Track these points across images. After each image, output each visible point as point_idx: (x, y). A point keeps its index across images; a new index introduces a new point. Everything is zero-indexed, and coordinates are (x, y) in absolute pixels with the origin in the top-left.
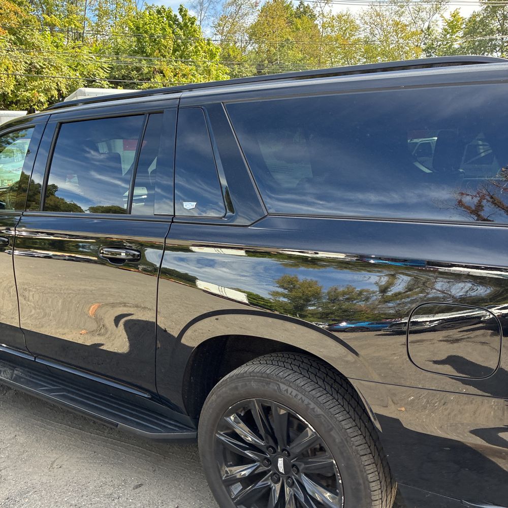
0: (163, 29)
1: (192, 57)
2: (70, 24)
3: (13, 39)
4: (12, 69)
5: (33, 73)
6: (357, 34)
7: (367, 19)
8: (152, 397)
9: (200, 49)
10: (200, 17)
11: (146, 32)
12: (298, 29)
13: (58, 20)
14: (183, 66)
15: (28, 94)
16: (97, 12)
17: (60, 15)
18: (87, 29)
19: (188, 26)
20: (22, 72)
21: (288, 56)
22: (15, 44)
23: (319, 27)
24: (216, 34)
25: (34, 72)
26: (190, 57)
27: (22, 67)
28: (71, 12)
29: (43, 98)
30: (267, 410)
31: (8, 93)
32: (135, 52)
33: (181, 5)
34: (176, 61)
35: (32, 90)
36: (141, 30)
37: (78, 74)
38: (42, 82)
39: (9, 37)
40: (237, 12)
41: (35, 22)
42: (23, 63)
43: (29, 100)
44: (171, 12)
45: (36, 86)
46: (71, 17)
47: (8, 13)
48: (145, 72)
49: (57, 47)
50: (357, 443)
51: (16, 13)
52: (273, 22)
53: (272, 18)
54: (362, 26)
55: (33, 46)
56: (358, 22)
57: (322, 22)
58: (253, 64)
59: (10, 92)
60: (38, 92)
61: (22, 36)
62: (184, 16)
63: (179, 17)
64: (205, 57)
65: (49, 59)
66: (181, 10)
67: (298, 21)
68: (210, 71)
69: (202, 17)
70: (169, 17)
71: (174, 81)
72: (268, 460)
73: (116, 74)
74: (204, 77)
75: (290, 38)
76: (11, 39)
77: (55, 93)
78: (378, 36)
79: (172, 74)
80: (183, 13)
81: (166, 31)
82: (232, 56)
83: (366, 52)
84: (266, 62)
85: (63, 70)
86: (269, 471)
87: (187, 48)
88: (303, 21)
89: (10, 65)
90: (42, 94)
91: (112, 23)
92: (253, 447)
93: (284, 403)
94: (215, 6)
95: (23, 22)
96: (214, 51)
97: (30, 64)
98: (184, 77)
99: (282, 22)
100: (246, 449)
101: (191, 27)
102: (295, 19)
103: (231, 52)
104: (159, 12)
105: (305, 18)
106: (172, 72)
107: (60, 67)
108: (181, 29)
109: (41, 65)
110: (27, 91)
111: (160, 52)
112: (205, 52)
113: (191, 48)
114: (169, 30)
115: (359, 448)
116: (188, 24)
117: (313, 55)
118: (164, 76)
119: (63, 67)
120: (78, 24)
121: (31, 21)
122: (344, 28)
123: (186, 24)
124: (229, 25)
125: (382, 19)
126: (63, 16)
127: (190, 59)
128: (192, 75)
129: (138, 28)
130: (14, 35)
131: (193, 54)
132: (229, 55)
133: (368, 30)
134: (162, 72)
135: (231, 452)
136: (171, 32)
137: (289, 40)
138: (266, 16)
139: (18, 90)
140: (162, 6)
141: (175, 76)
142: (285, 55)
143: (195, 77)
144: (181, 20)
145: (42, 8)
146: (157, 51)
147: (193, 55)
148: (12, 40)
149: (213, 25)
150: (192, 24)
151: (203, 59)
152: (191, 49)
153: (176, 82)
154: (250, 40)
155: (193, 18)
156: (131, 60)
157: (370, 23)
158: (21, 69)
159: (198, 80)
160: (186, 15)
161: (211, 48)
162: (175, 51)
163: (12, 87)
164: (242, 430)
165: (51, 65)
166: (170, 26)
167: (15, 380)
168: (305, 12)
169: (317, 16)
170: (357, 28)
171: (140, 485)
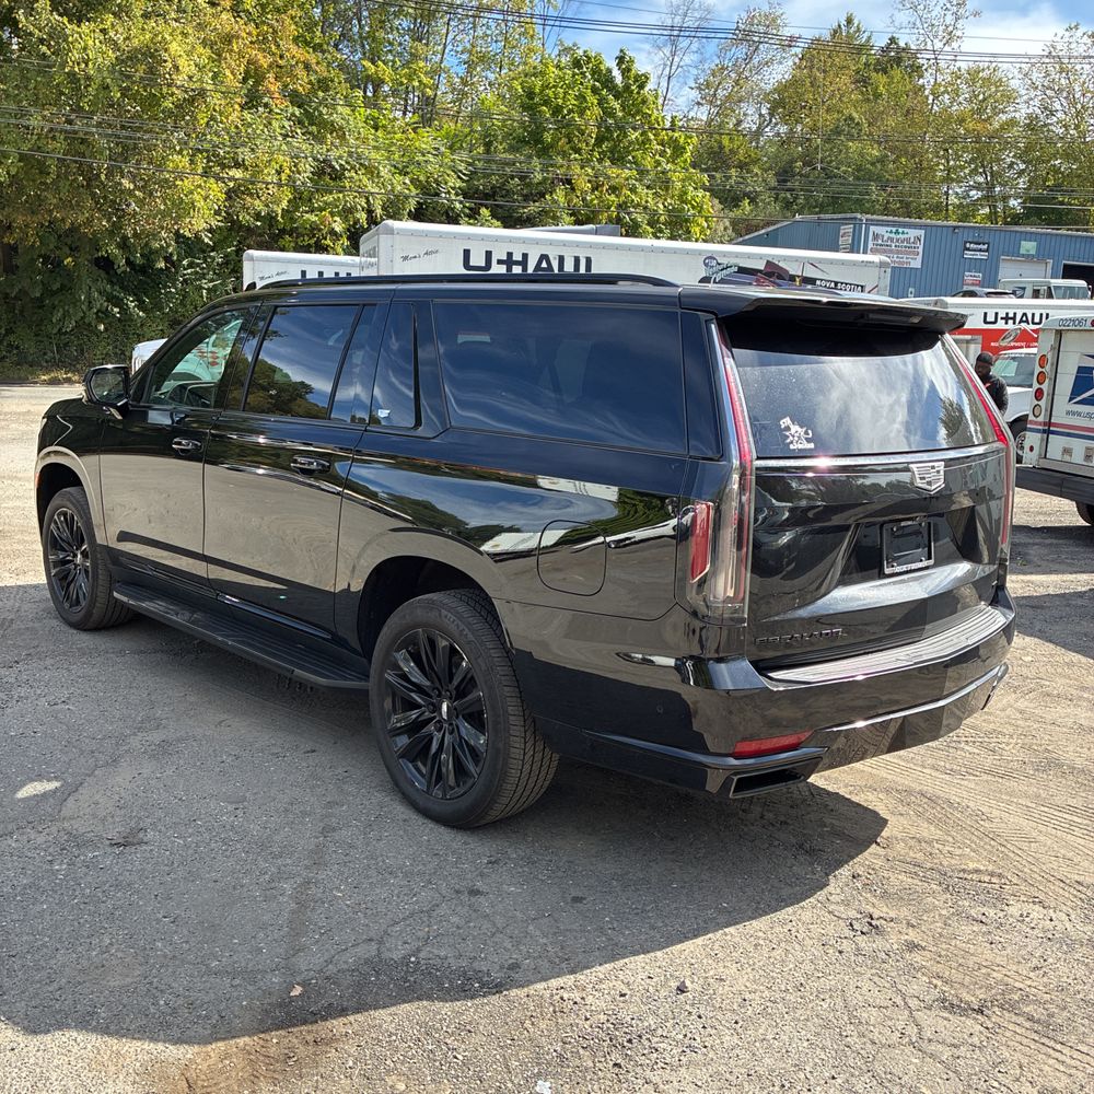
0: (581, 97)
1: (633, 154)
2: (410, 79)
3: (297, 113)
4: (287, 171)
5: (327, 178)
6: (1012, 109)
7: (1036, 76)
8: (333, 639)
9: (652, 137)
10: (668, 69)
11: (546, 103)
12: (877, 96)
13: (389, 71)
14: (613, 171)
15: (313, 218)
16: (465, 56)
17: (394, 62)
18: (442, 88)
19: (632, 92)
20: (305, 175)
21: (847, 152)
22: (300, 122)
23: (927, 93)
24: (698, 103)
25: (327, 174)
26: (629, 153)
27: (307, 166)
28: (415, 57)
29: (338, 227)
30: (432, 643)
31: (277, 215)
32: (522, 141)
33: (622, 51)
34: (600, 161)
35: (321, 209)
36: (537, 100)
37: (407, 181)
38: (341, 195)
39: (290, 110)
40: (748, 59)
41: (340, 83)
42: (310, 159)
43: (314, 228)
44: (600, 63)
45: (330, 204)
46: (414, 66)
47: (292, 66)
48: (536, 181)
49: (376, 128)
50: (502, 673)
51: (307, 67)
52: (824, 79)
53: (825, 71)
54: (1023, 92)
55: (333, 128)
56: (1014, 84)
57: (932, 81)
58: (770, 168)
59: (280, 211)
60: (333, 215)
61: (315, 110)
62: (626, 72)
63: (616, 73)
64: (662, 154)
65: (357, 153)
66: (621, 60)
67: (880, 80)
68: (668, 181)
69: (674, 68)
70: (596, 72)
71: (592, 200)
72: (433, 704)
73: (480, 184)
74: (656, 193)
75: (855, 115)
76: (293, 114)
77: (362, 216)
78: (1060, 115)
79: (589, 185)
80: (624, 66)
81: (586, 101)
82: (727, 150)
83: (1029, 148)
84: (799, 164)
85: (382, 174)
86: (435, 718)
87: (625, 136)
88: (893, 78)
89: (285, 164)
90: (337, 219)
91: (492, 76)
92: (419, 689)
93: (446, 633)
94: (703, 47)
95: (319, 82)
96: (682, 140)
97: (324, 161)
98: (613, 193)
99: (844, 81)
100: (413, 691)
101: (638, 93)
102: (874, 74)
103: (726, 141)
104: (577, 63)
105: (897, 73)
106: (589, 181)
107: (377, 168)
108: (617, 97)
109: (343, 163)
110: (312, 211)
111: (569, 142)
112: (662, 144)
113: (634, 135)
114: (592, 99)
115: (503, 678)
116: (633, 88)
117: (906, 153)
118: (573, 189)
119: (381, 168)
120: (425, 80)
121: (332, 81)
122: (981, 97)
123: (627, 87)
124: (728, 84)
125: (1072, 78)
126: (398, 63)
127: (630, 158)
128: (630, 190)
129: (530, 94)
130: (299, 107)
131: (637, 147)
132: (721, 147)
133: (1036, 102)
134: (569, 182)
135: (402, 698)
136: (596, 101)
137: (852, 119)
138: (812, 67)
139: (297, 209)
140: (585, 52)
141: (593, 190)
142: (841, 151)
143: (636, 193)
144: (619, 79)
145: (363, 46)
146: (564, 140)
147: (638, 150)
148: (296, 116)
149: (693, 85)
150: (641, 87)
151: (657, 157)
152: (633, 137)
153: (595, 202)
154: (772, 115)
155: (642, 75)
156: (512, 157)
157: (1043, 86)
158: (307, 168)
159: (641, 199)
160: (629, 70)
161: (676, 135)
162: (600, 140)
163: (284, 204)
164: (409, 667)
165: (361, 164)
166: (595, 91)
167: (192, 623)
168: (898, 60)
169: (924, 68)
170: (1010, 97)
171: (314, 751)
